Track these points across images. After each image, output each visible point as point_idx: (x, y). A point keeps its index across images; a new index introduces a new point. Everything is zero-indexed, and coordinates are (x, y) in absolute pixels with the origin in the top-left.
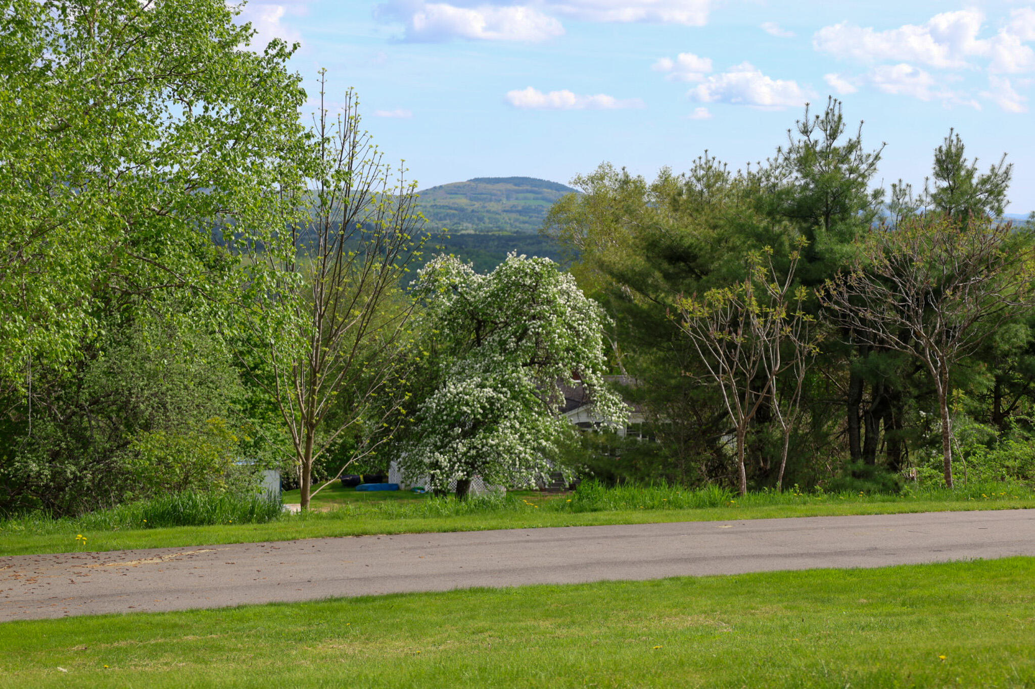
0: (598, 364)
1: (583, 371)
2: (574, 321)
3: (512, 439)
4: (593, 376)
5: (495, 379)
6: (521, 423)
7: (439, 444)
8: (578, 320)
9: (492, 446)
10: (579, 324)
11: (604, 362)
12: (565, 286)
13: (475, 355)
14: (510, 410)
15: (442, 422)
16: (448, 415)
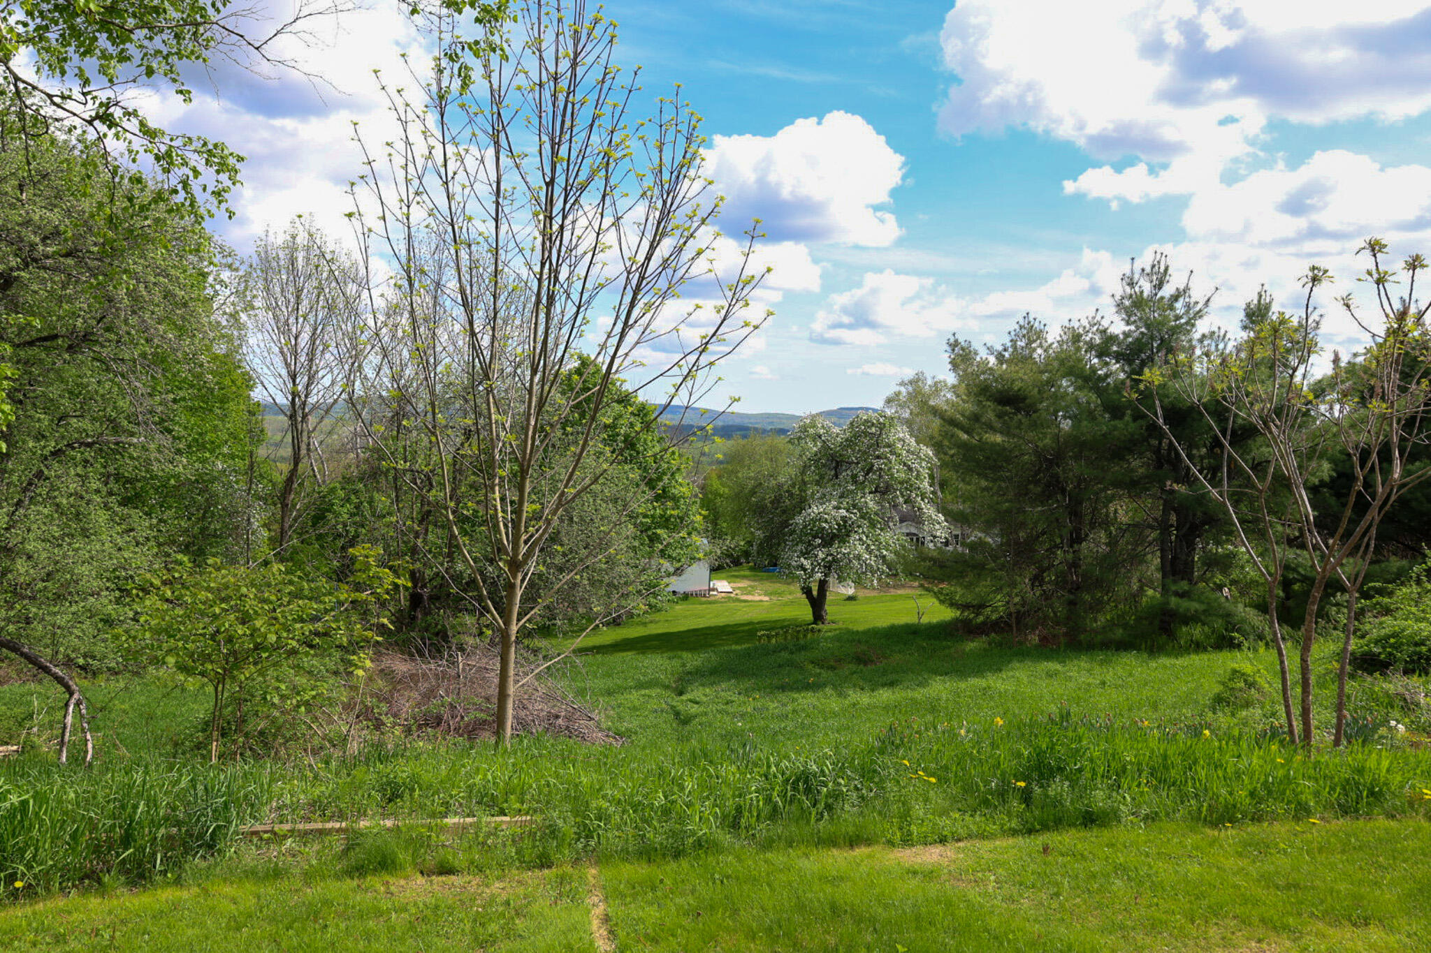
0: (926, 493)
1: (914, 498)
2: (908, 460)
3: (860, 549)
4: (923, 503)
5: (847, 503)
6: (867, 537)
7: (804, 550)
8: (912, 459)
9: (844, 554)
10: (912, 462)
11: (930, 491)
12: (901, 435)
13: (833, 485)
14: (859, 527)
15: (806, 535)
16: (811, 530)
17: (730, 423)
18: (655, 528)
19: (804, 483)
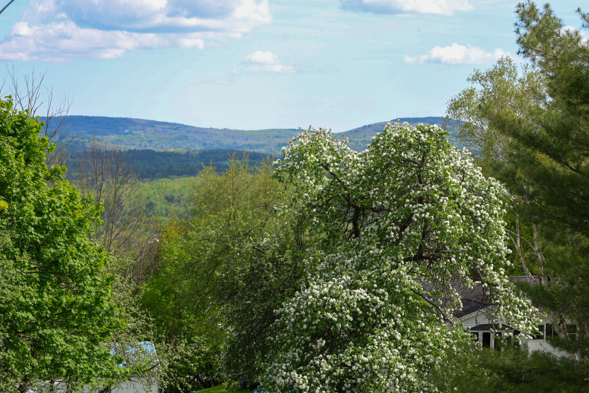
0: (501, 258)
1: (483, 267)
2: (471, 205)
3: (391, 354)
4: (496, 275)
5: (369, 277)
6: (403, 333)
7: (298, 359)
8: (476, 203)
9: (364, 364)
10: (476, 208)
11: (508, 256)
12: (459, 163)
13: (349, 249)
14: (390, 316)
15: (302, 332)
16: (309, 324)
17: (215, 146)
18: (43, 327)
19: (301, 245)
